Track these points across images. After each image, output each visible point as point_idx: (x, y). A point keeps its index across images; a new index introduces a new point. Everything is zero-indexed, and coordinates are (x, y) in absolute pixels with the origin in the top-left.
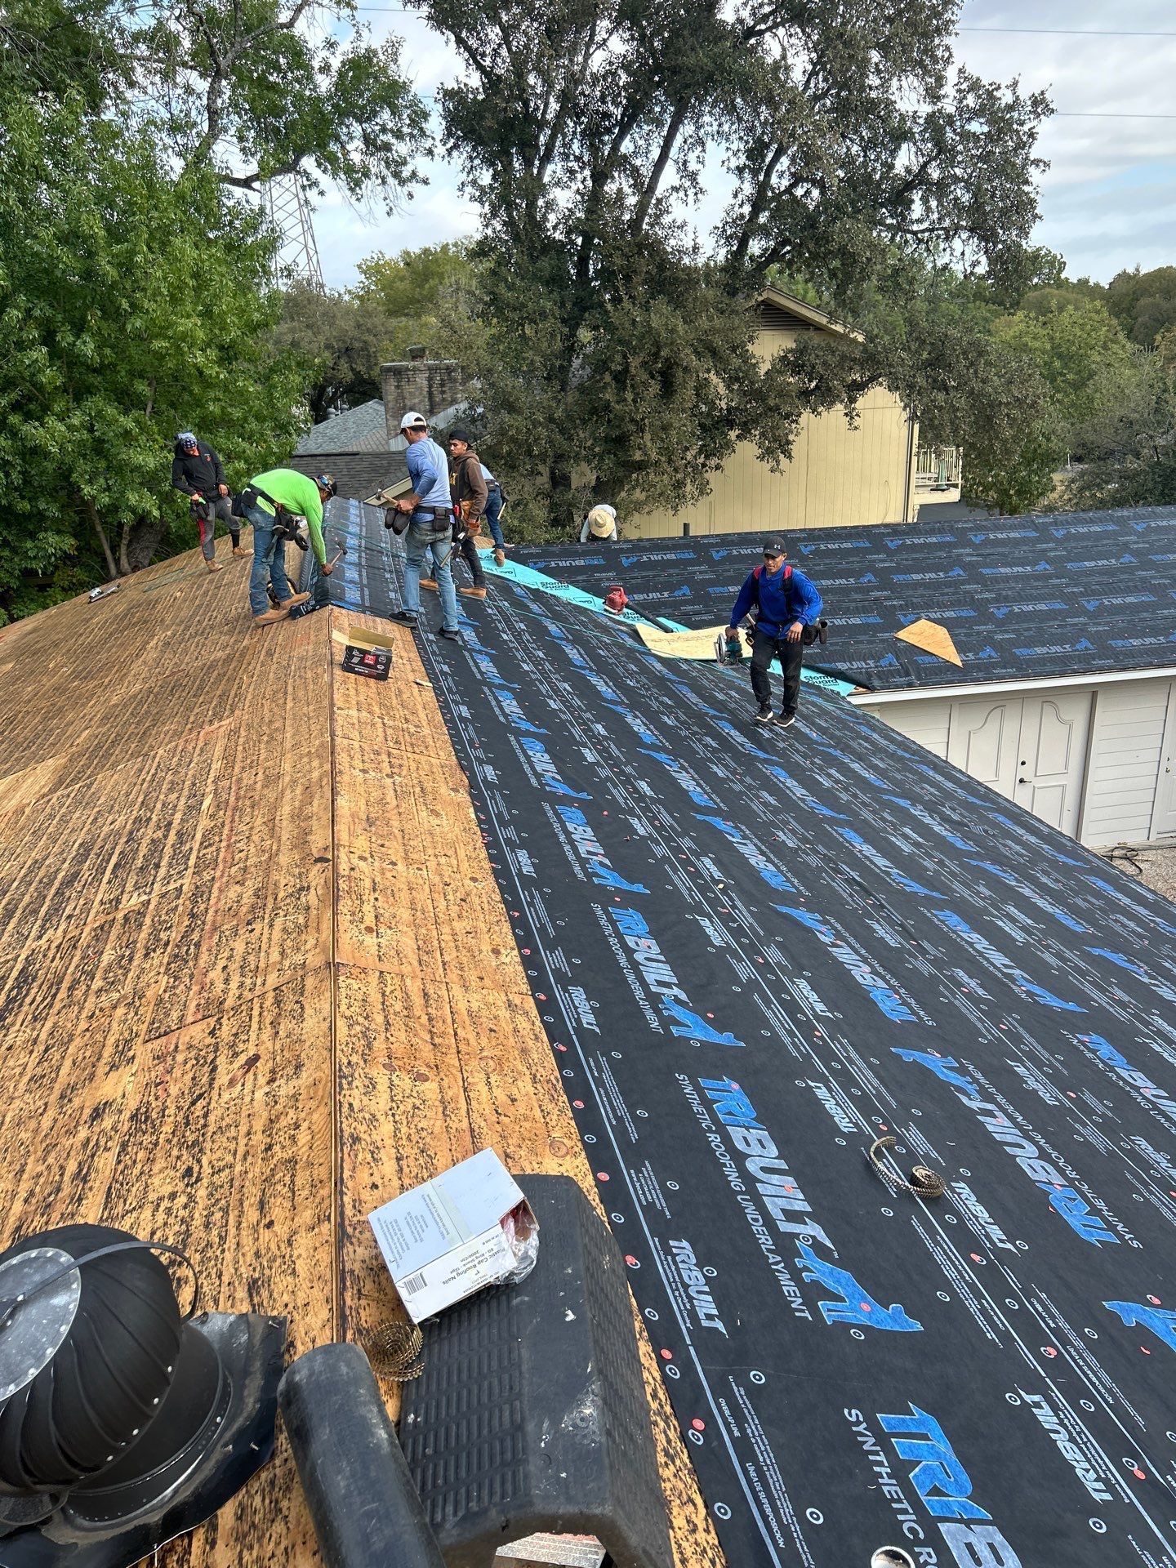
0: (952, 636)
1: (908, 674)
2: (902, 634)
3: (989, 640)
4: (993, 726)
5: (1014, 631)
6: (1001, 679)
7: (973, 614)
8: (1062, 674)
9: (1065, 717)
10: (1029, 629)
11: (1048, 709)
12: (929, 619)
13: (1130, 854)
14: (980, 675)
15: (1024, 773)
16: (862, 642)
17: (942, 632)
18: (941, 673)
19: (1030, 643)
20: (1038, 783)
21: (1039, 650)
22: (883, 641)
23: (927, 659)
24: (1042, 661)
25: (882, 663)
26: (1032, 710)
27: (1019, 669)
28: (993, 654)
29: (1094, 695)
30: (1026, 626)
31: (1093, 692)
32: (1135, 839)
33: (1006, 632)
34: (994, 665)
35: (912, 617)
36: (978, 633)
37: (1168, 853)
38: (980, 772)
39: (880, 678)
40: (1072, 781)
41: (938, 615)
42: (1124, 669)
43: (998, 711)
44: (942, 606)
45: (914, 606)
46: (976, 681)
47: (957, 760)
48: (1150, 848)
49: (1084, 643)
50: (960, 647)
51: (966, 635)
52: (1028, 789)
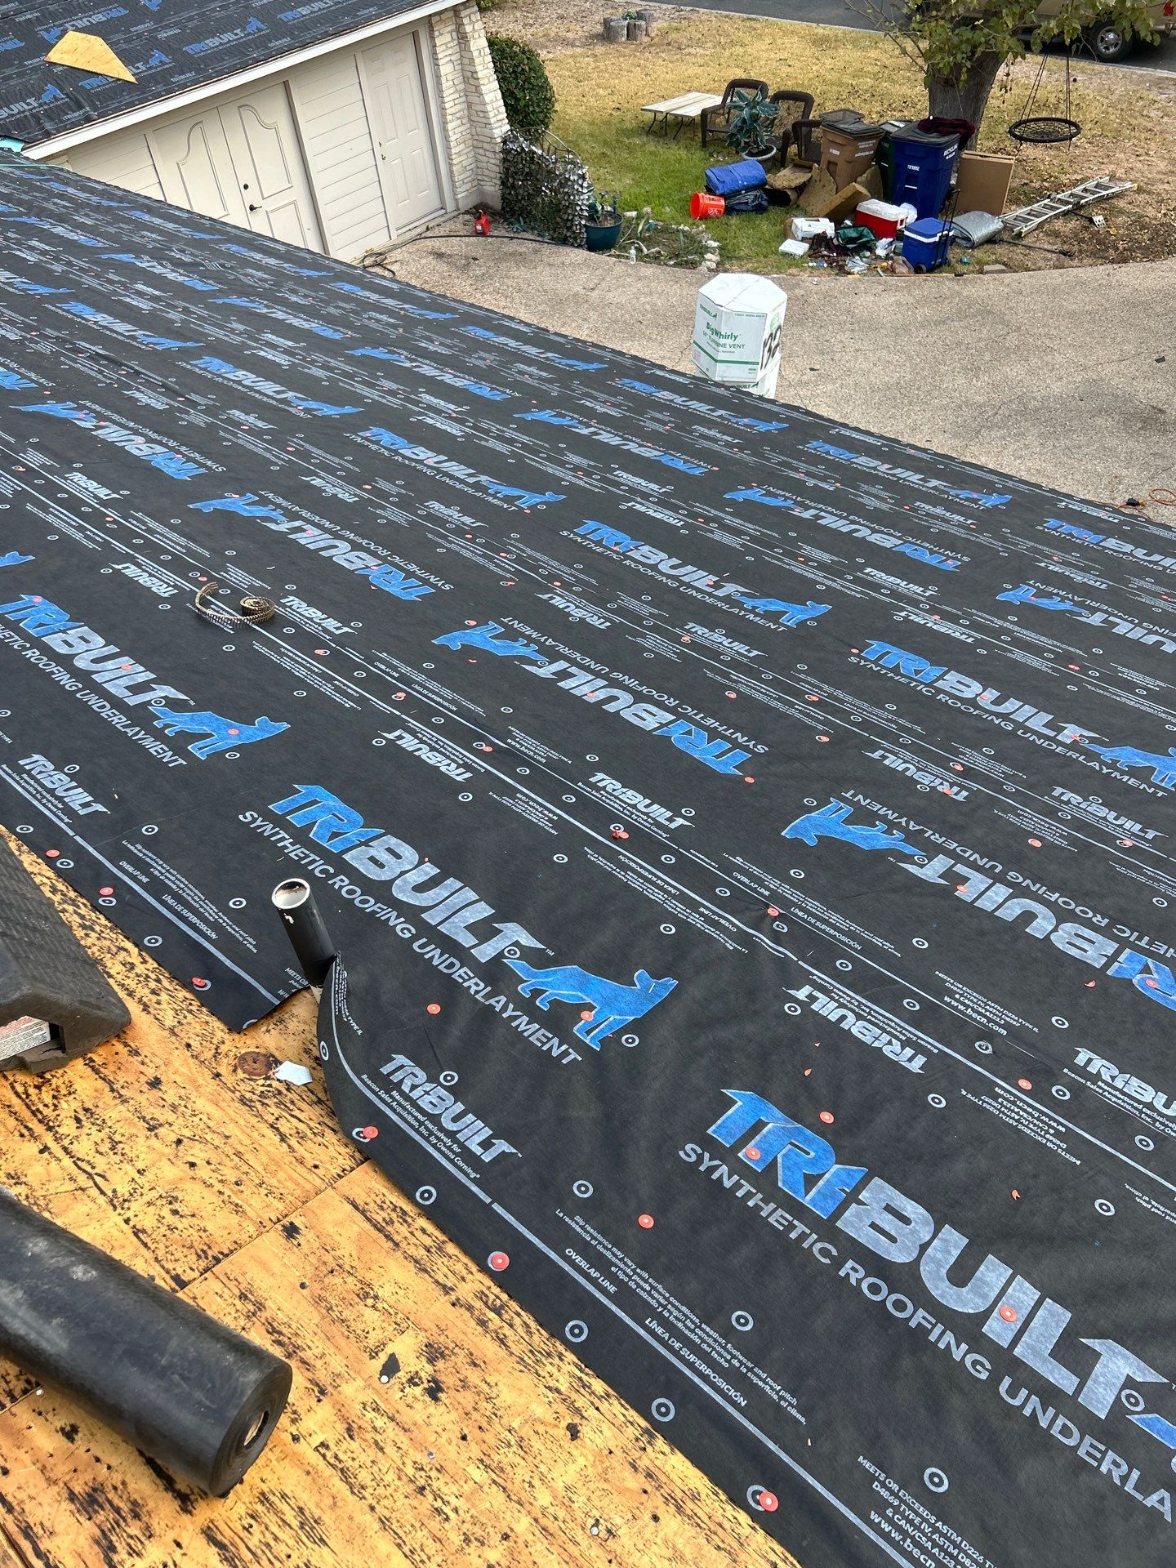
0: (112, 45)
1: (81, 107)
2: (54, 56)
3: (153, 43)
4: (199, 150)
5: (176, 24)
6: (183, 88)
7: (124, 12)
8: (245, 67)
9: (268, 121)
10: (191, 19)
11: (248, 115)
12: (77, 30)
13: (379, 258)
14: (160, 88)
15: (252, 197)
16: (10, 77)
17: (97, 43)
18: (114, 98)
19: (199, 35)
20: (268, 205)
21: (212, 42)
22: (35, 69)
23: (94, 81)
24: (218, 55)
25: (46, 98)
26: (232, 120)
27: (198, 71)
28: (164, 58)
29: (286, 84)
30: (186, 15)
31: (283, 82)
32: (379, 242)
33: (167, 27)
34: (170, 72)
35: (57, 31)
36: (139, 36)
37: (411, 248)
38: (206, 206)
39: (51, 119)
40: (299, 193)
41: (85, 22)
42: (304, 46)
43: (197, 132)
44: (86, 10)
45: (55, 16)
46: (158, 97)
47: (176, 198)
48: (395, 247)
49: (254, 24)
50: (127, 58)
51: (127, 41)
52: (260, 213)
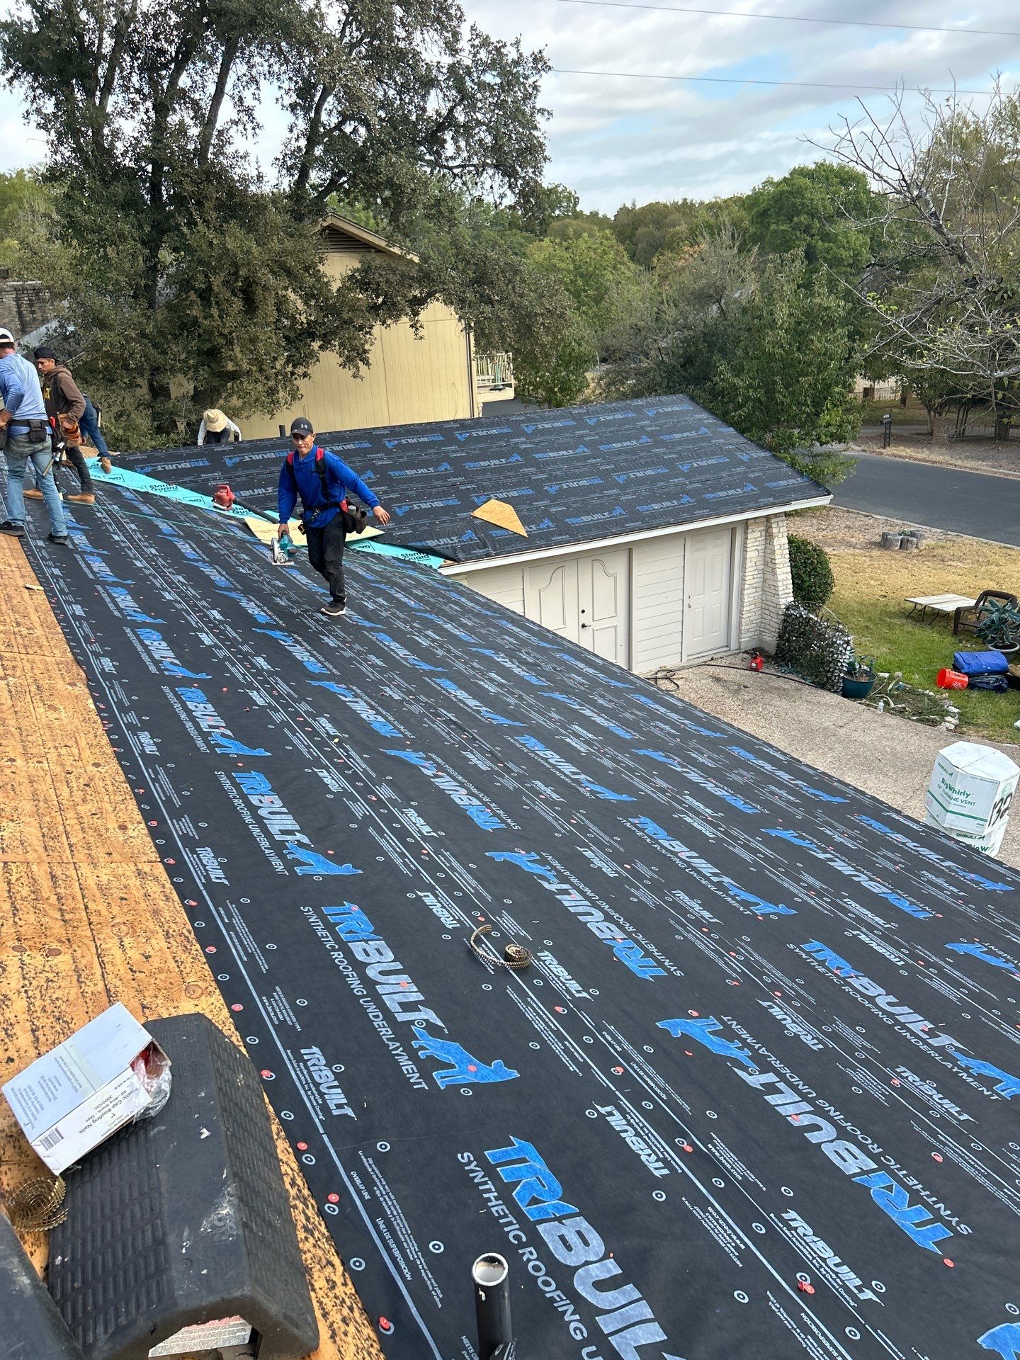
0: (517, 512)
1: (485, 546)
2: (477, 513)
3: (546, 513)
4: (557, 583)
5: (564, 504)
6: (558, 544)
7: (531, 492)
8: (604, 537)
9: (611, 571)
10: (576, 502)
11: (597, 566)
12: (498, 499)
13: (669, 675)
14: (543, 542)
15: (585, 619)
16: (445, 522)
17: (509, 509)
18: (510, 543)
19: (578, 513)
20: (596, 626)
21: (586, 518)
22: (463, 519)
23: (499, 532)
24: (588, 527)
25: (464, 538)
26: (586, 567)
27: (571, 535)
28: (550, 524)
29: (630, 551)
30: (573, 499)
31: (629, 549)
32: (672, 663)
33: (559, 505)
34: (552, 534)
35: (484, 498)
36: (537, 508)
37: (696, 670)
38: (551, 623)
39: (464, 551)
40: (621, 622)
41: (504, 495)
42: (650, 529)
43: (559, 572)
44: (506, 487)
45: (485, 489)
46: (539, 548)
47: (532, 615)
48: (683, 668)
49: (618, 511)
50: (525, 521)
51: (528, 510)
52: (588, 631)
